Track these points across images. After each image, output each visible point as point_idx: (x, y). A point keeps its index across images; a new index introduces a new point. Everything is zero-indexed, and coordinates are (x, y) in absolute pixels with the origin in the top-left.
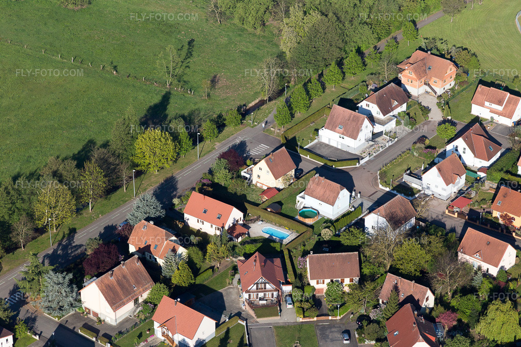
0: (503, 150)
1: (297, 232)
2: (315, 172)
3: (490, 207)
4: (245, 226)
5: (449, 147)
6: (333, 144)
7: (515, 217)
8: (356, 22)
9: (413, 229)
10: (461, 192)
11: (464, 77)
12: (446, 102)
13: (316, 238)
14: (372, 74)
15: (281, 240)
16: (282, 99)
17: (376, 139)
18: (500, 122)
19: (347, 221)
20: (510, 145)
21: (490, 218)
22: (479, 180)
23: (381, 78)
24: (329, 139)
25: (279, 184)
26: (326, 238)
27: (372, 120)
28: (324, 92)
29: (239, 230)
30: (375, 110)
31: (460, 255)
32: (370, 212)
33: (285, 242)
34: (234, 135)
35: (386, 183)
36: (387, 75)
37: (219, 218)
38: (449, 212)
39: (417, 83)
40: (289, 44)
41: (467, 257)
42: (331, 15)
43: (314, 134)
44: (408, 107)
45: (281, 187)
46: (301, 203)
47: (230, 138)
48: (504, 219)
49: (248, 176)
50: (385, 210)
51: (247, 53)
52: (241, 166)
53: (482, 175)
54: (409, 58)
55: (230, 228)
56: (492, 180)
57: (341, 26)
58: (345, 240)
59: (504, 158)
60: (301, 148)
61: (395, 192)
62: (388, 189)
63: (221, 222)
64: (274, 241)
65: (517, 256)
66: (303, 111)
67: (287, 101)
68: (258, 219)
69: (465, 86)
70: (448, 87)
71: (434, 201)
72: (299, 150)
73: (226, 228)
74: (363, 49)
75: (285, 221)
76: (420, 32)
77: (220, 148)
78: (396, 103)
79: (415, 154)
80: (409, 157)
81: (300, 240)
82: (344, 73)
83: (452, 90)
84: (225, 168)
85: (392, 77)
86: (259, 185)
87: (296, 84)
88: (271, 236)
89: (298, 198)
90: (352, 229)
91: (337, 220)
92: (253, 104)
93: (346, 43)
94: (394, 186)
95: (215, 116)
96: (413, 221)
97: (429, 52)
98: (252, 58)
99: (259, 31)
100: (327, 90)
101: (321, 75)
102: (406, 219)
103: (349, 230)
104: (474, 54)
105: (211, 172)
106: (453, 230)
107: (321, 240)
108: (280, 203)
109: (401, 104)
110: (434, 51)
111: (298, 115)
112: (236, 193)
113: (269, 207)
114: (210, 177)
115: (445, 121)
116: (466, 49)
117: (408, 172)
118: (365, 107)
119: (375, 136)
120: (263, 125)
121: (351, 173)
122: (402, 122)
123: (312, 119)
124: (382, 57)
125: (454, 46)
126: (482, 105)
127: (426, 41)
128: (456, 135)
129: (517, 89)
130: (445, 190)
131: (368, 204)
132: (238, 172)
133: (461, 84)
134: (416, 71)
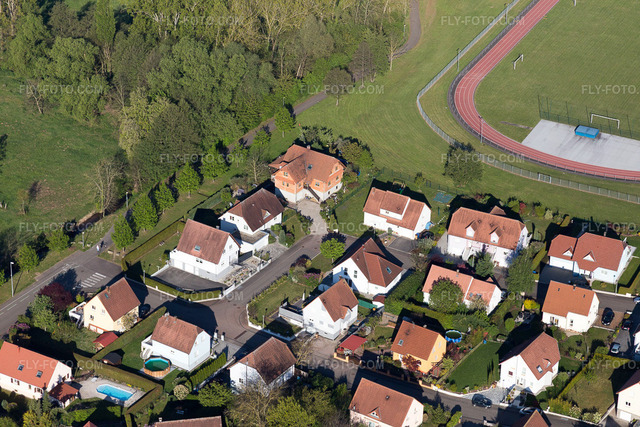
0: (405, 271)
1: (143, 389)
2: (164, 308)
3: (389, 347)
4: (75, 385)
5: (337, 270)
6: (189, 269)
7: (421, 360)
8: (216, 110)
9: (292, 380)
10: (352, 329)
11: (354, 178)
12: (331, 210)
13: (167, 397)
14: (237, 176)
15: (122, 401)
16: (122, 213)
17: (244, 262)
18: (400, 235)
19: (207, 372)
20: (412, 265)
21: (390, 362)
22: (374, 313)
23: (249, 181)
24: (184, 264)
25: (119, 326)
26: (181, 397)
27: (238, 237)
28: (176, 201)
29: (67, 390)
30: (241, 223)
31: (353, 415)
32: (236, 361)
33: (127, 403)
34: (61, 262)
35: (257, 321)
36: (257, 177)
37: (39, 376)
38: (338, 355)
39: (294, 187)
40: (130, 140)
41: (362, 417)
42: (182, 101)
43: (164, 258)
44: (284, 219)
45: (122, 330)
46: (148, 351)
47: (55, 266)
48: (407, 363)
49: (78, 317)
50: (256, 359)
51: (76, 152)
52: (69, 303)
53: (379, 305)
54: (284, 153)
55: (54, 389)
56: (392, 311)
57: (196, 115)
58: (204, 399)
59: (405, 283)
60: (148, 276)
61: (269, 331)
62: (259, 328)
63: (41, 381)
64: (113, 404)
65: (425, 412)
66: (150, 227)
67: (129, 214)
68: (91, 374)
69: (355, 188)
70: (333, 190)
71: (318, 342)
72: (144, 279)
73: (49, 389)
74: (226, 143)
75: (127, 376)
76: (297, 119)
77: (42, 279)
78: (268, 214)
79: (294, 280)
80: (285, 284)
81: (147, 401)
82: (201, 176)
83: (339, 193)
84: (48, 308)
85: (263, 179)
86: (92, 328)
87: (140, 191)
88: (108, 397)
89: (144, 344)
90: (213, 385)
91: (195, 372)
92: (85, 218)
93: (204, 136)
94: (268, 323)
95: (35, 237)
96: (292, 370)
97: (309, 147)
98: (83, 157)
99: (92, 123)
100: (180, 199)
101: (173, 179)
102: (283, 368)
103: (210, 386)
104: (366, 148)
105: (29, 314)
106: (343, 380)
107: (174, 399)
108: (120, 352)
109: (274, 215)
110: (315, 145)
111: (143, 233)
112: (61, 341)
113: (105, 357)
114: (27, 320)
115: (330, 236)
116: (356, 140)
117: (286, 304)
118: (228, 220)
119: (242, 257)
120: (98, 248)
121: (212, 308)
122: (277, 237)
123: (161, 237)
124: (251, 153)
125: (341, 137)
126: (377, 213)
127: (304, 131)
128: (344, 254)
129: (420, 191)
130: (332, 327)
131: (234, 349)
132: (66, 311)
133: (350, 185)
134: (292, 171)
